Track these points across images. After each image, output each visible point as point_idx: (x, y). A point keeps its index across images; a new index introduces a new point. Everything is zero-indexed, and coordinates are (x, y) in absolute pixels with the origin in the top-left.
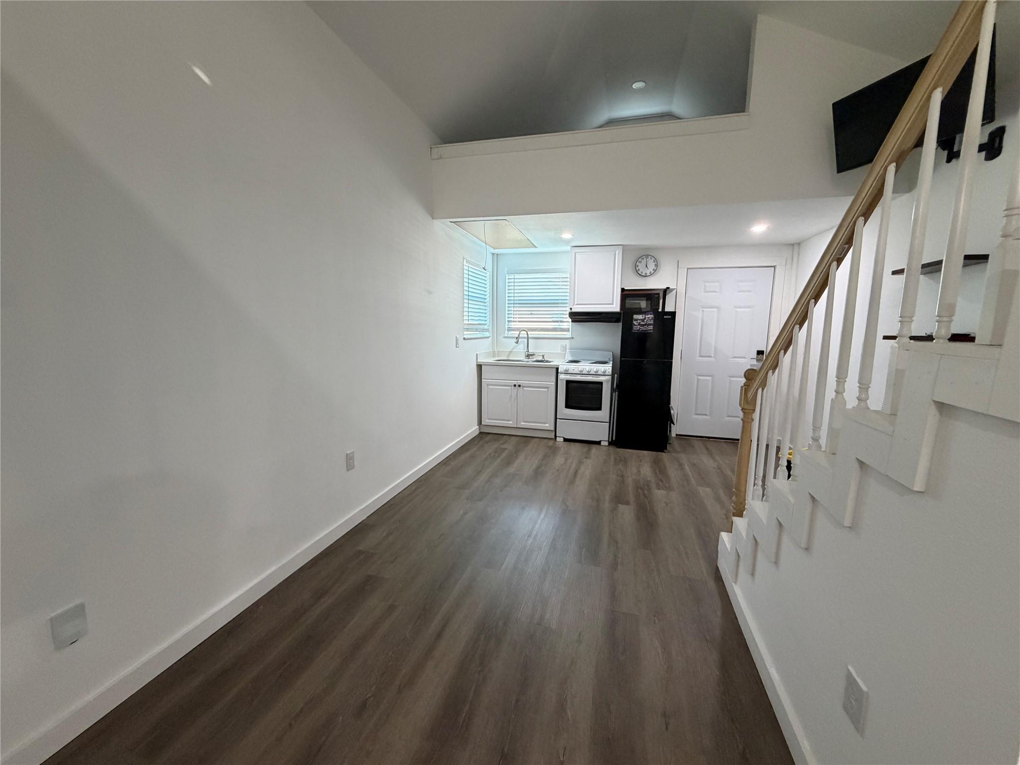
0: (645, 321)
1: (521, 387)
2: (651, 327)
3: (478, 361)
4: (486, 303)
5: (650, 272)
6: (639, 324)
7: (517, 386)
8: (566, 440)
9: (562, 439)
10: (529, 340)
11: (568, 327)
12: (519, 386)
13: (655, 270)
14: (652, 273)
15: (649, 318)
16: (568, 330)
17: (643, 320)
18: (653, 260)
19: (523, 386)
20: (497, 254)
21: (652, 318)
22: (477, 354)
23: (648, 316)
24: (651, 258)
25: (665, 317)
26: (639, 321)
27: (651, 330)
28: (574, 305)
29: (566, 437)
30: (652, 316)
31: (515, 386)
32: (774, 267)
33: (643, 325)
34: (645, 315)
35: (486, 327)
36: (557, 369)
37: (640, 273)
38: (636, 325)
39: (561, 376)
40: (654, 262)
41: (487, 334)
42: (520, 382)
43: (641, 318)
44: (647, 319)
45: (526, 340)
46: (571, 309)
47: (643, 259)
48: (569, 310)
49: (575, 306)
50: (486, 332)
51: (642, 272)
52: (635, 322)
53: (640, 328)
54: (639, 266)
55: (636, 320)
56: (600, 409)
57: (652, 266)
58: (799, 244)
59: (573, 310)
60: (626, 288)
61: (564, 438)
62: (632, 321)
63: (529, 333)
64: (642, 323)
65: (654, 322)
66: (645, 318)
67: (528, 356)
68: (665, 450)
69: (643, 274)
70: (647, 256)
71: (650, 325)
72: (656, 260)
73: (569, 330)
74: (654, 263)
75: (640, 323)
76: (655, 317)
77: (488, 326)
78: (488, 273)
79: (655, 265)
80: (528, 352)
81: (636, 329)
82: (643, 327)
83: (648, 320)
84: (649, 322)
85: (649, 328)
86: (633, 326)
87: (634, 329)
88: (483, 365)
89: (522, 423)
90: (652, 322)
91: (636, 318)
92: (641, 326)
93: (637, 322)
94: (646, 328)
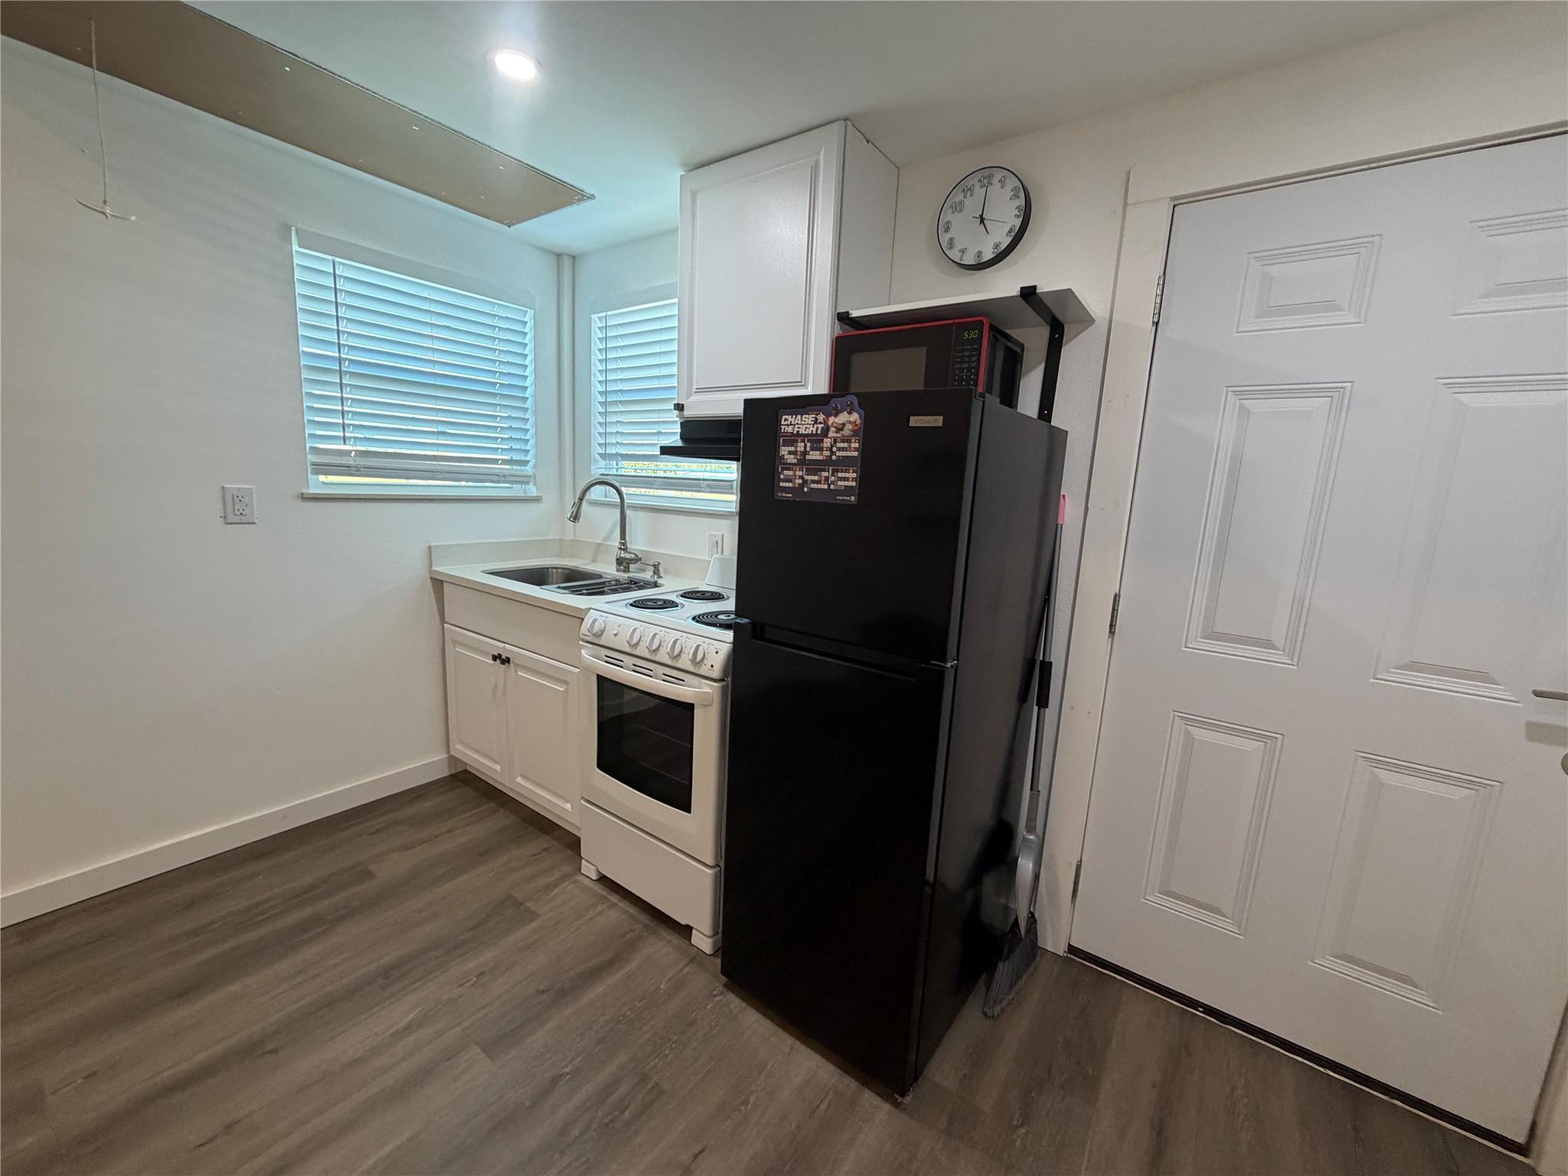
0: (827, 443)
1: (512, 664)
2: (849, 479)
3: (433, 568)
5: (997, 245)
6: (803, 462)
7: (501, 660)
8: (603, 879)
9: (594, 874)
10: (629, 514)
12: (507, 662)
13: (1015, 235)
14: (1003, 250)
15: (840, 429)
17: (816, 440)
18: (1008, 186)
19: (514, 665)
20: (574, 258)
21: (855, 433)
22: (430, 547)
23: (843, 418)
24: (1002, 181)
25: (915, 421)
26: (800, 447)
27: (848, 491)
28: (688, 397)
29: (602, 869)
30: (855, 417)
31: (498, 657)
33: (815, 467)
34: (828, 416)
35: (525, 469)
36: (582, 624)
37: (955, 256)
38: (790, 468)
39: (583, 654)
40: (1014, 190)
41: (532, 489)
42: (507, 650)
43: (812, 429)
44: (833, 433)
45: (617, 512)
46: (680, 407)
47: (971, 188)
48: (674, 416)
49: (695, 398)
50: (524, 483)
51: (963, 251)
52: (785, 451)
53: (805, 482)
54: (953, 226)
55: (793, 439)
56: (686, 804)
59: (688, 413)
60: (855, 314)
62: (776, 450)
64: (814, 455)
65: (864, 449)
66: (826, 430)
67: (623, 563)
69: (967, 259)
70: (986, 174)
71: (844, 463)
72: (1020, 187)
73: (732, 488)
74: (1015, 203)
75: (805, 453)
76: (866, 420)
77: (534, 467)
78: (531, 312)
79: (1019, 208)
80: (625, 550)
81: (790, 485)
82: (816, 478)
83: (835, 441)
84: (839, 449)
85: (841, 479)
86: (783, 469)
87: (782, 484)
88: (445, 584)
89: (519, 779)
90: (856, 449)
91: (790, 429)
92: (809, 472)
93: (794, 453)
94: (827, 479)
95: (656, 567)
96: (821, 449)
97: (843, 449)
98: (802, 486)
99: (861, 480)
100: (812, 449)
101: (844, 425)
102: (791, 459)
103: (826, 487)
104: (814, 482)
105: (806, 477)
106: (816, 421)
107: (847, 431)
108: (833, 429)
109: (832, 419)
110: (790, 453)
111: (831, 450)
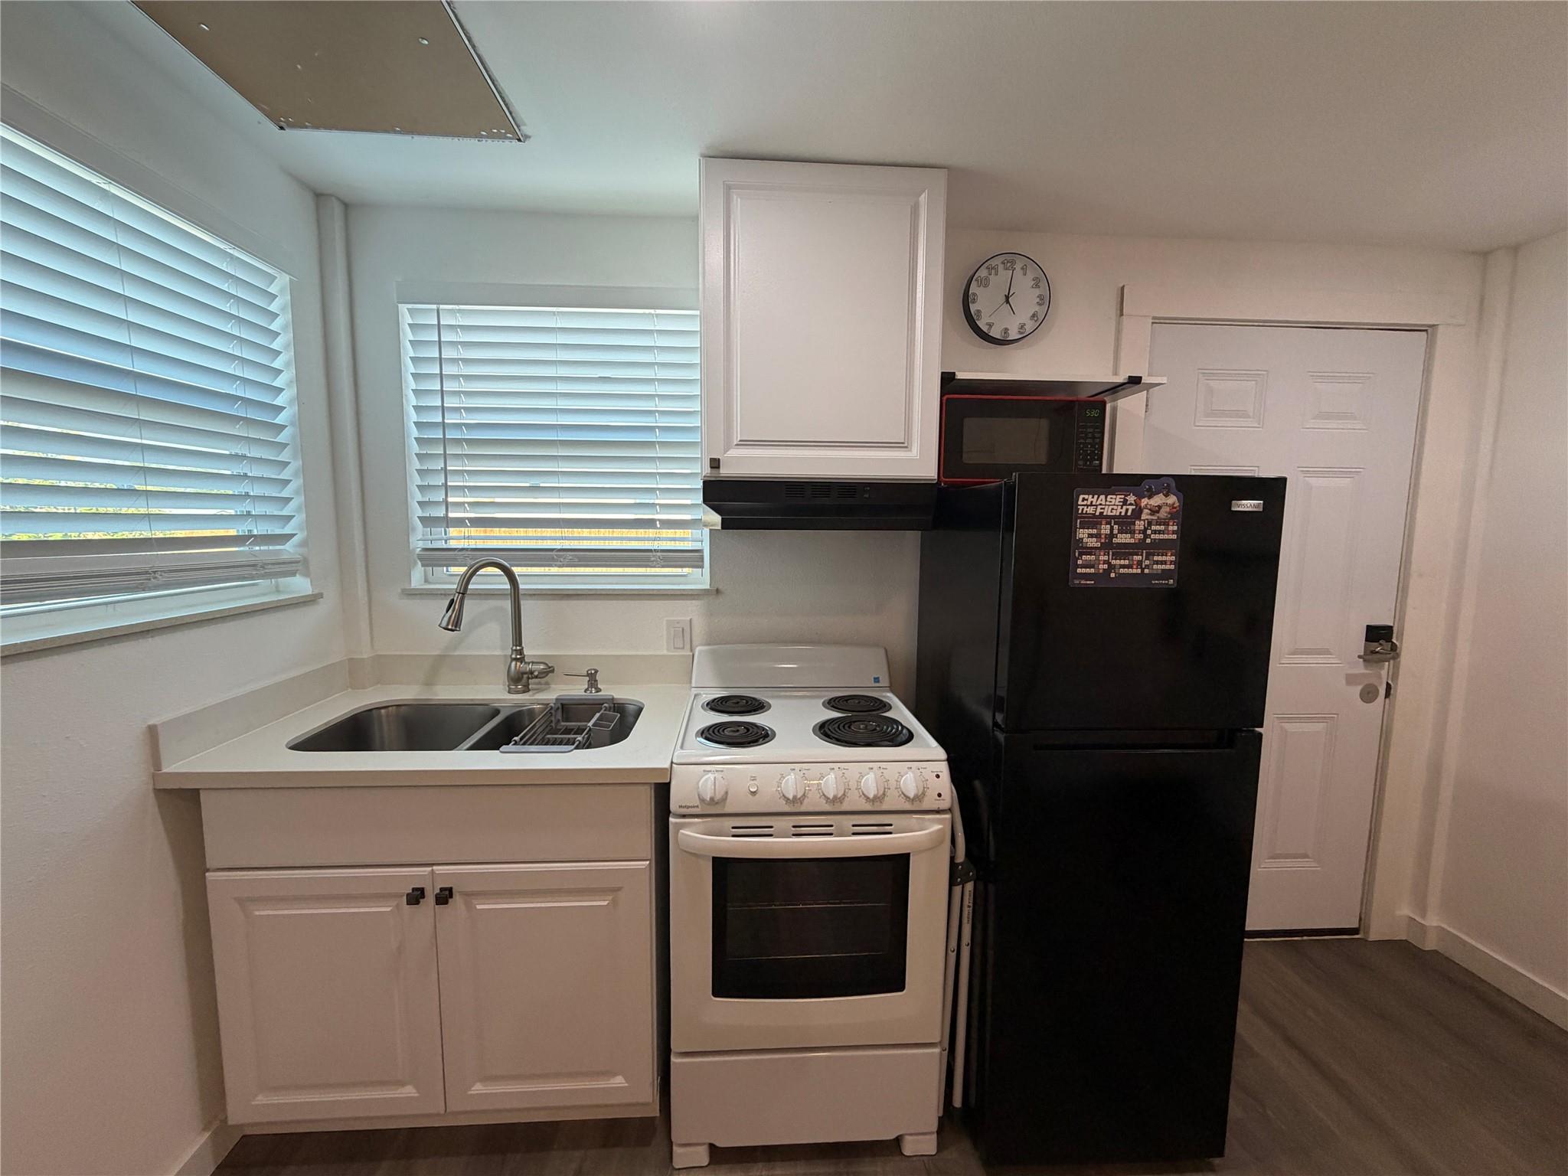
0: (1139, 525)
1: (458, 898)
2: (1167, 561)
3: (165, 769)
4: (282, 427)
5: (1022, 326)
6: (1108, 545)
7: (430, 898)
8: (719, 1155)
9: (702, 1157)
10: (526, 605)
11: (697, 546)
12: (444, 897)
13: (1040, 321)
14: (1028, 329)
15: (1155, 511)
16: (692, 558)
17: (1125, 523)
18: (1030, 275)
19: (469, 895)
21: (1173, 516)
22: (152, 732)
23: (1158, 500)
24: (1024, 269)
25: (1235, 506)
26: (1105, 528)
27: (1165, 574)
28: (727, 448)
29: (726, 1141)
30: (1172, 499)
31: (416, 896)
32: (1428, 330)
33: (1125, 551)
34: (1140, 497)
35: (289, 549)
36: (662, 791)
37: (985, 329)
38: (1090, 551)
39: (688, 835)
40: (1037, 286)
41: (300, 585)
42: (434, 877)
43: (1120, 511)
44: (1145, 515)
45: (507, 605)
46: (715, 464)
47: (995, 268)
48: (707, 470)
49: (734, 452)
50: (293, 574)
51: (990, 325)
52: (1082, 534)
53: (1111, 567)
54: (979, 299)
55: (1093, 521)
56: (896, 982)
57: (1026, 303)
58: (1515, 249)
59: (726, 471)
60: (960, 376)
61: (712, 1146)
62: (1071, 531)
63: (516, 570)
64: (1123, 539)
65: (1183, 533)
66: (1138, 513)
67: (520, 680)
68: (1217, 1161)
69: (995, 333)
70: (1010, 259)
71: (1161, 546)
72: (1042, 280)
73: (702, 559)
74: (1037, 292)
75: (1112, 535)
76: (1186, 504)
77: (304, 544)
79: (1041, 297)
80: (521, 660)
81: (1092, 570)
82: (1127, 562)
83: (1150, 523)
84: (1155, 532)
85: (1157, 563)
86: (1081, 554)
87: (1079, 570)
88: (201, 791)
89: (478, 1088)
90: (1174, 532)
91: (1090, 510)
92: (1116, 556)
93: (1098, 536)
94: (1140, 563)
95: (592, 678)
96: (1132, 532)
97: (1160, 532)
98: (1107, 572)
99: (1179, 563)
100: (1121, 532)
101: (1160, 507)
102: (1093, 543)
103: (1139, 571)
104: (1123, 567)
105: (1114, 562)
106: (1125, 502)
107: (1164, 513)
108: (1146, 511)
109: (1144, 502)
110: (1091, 536)
111: (1144, 532)
